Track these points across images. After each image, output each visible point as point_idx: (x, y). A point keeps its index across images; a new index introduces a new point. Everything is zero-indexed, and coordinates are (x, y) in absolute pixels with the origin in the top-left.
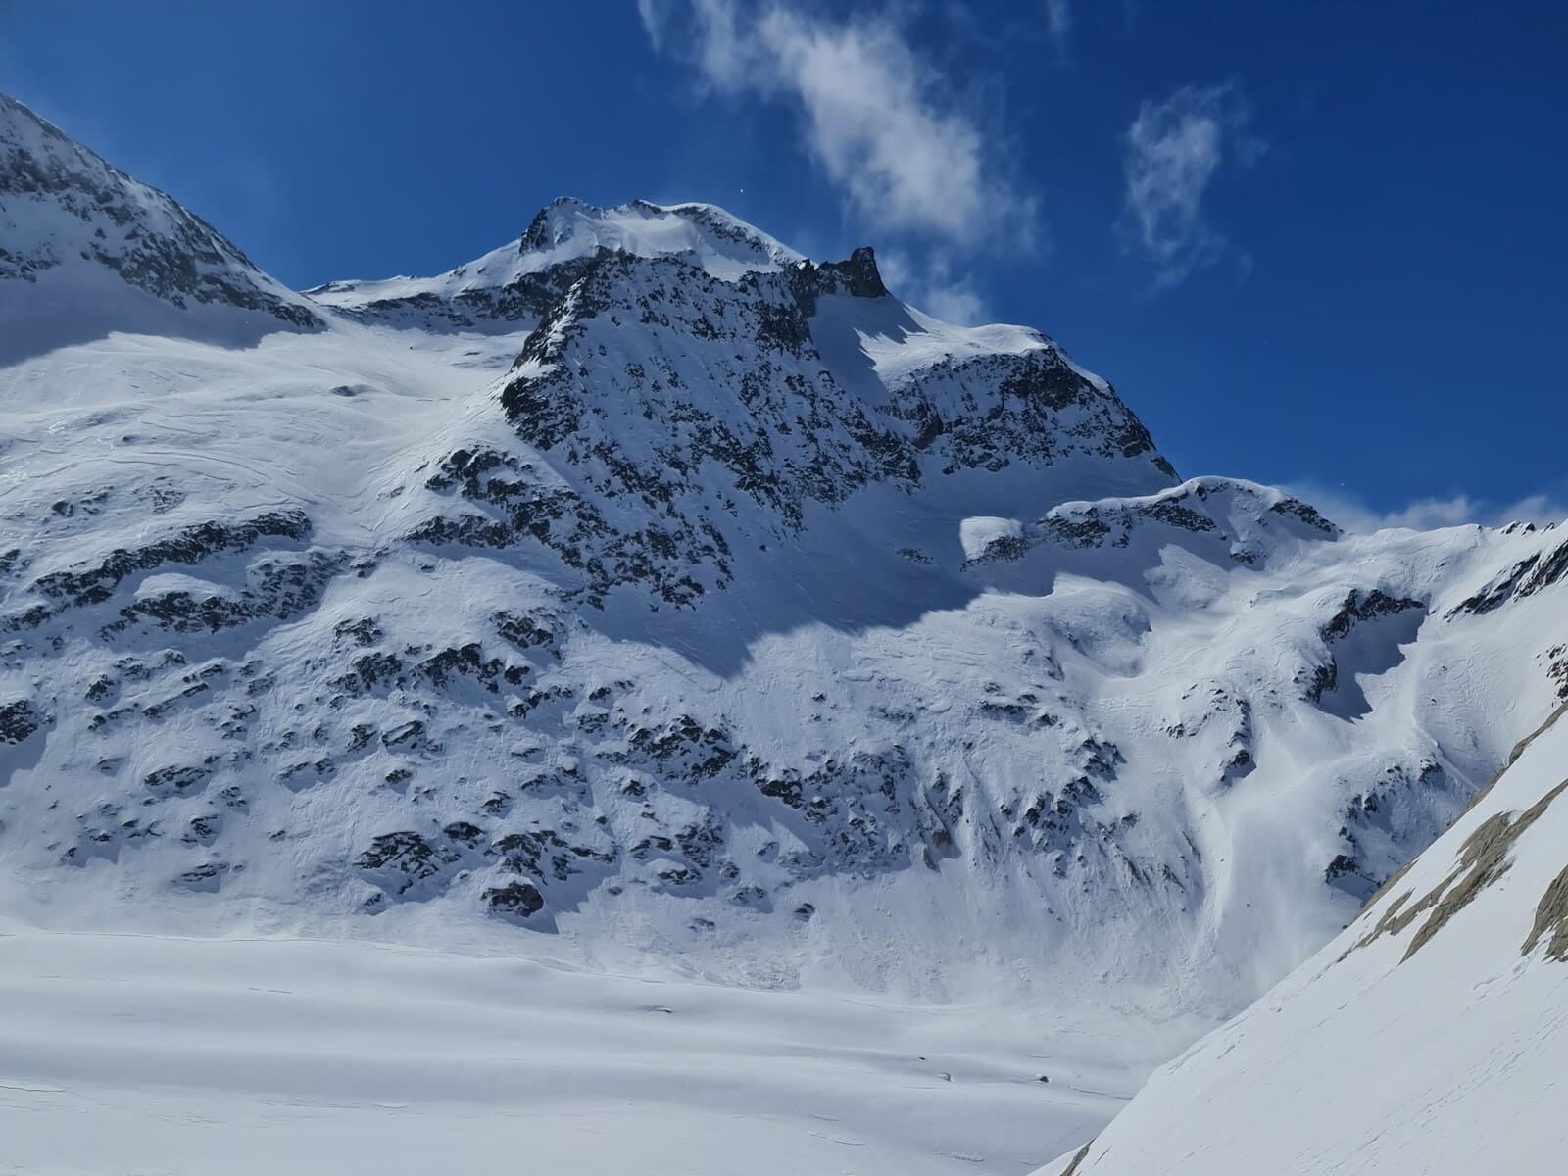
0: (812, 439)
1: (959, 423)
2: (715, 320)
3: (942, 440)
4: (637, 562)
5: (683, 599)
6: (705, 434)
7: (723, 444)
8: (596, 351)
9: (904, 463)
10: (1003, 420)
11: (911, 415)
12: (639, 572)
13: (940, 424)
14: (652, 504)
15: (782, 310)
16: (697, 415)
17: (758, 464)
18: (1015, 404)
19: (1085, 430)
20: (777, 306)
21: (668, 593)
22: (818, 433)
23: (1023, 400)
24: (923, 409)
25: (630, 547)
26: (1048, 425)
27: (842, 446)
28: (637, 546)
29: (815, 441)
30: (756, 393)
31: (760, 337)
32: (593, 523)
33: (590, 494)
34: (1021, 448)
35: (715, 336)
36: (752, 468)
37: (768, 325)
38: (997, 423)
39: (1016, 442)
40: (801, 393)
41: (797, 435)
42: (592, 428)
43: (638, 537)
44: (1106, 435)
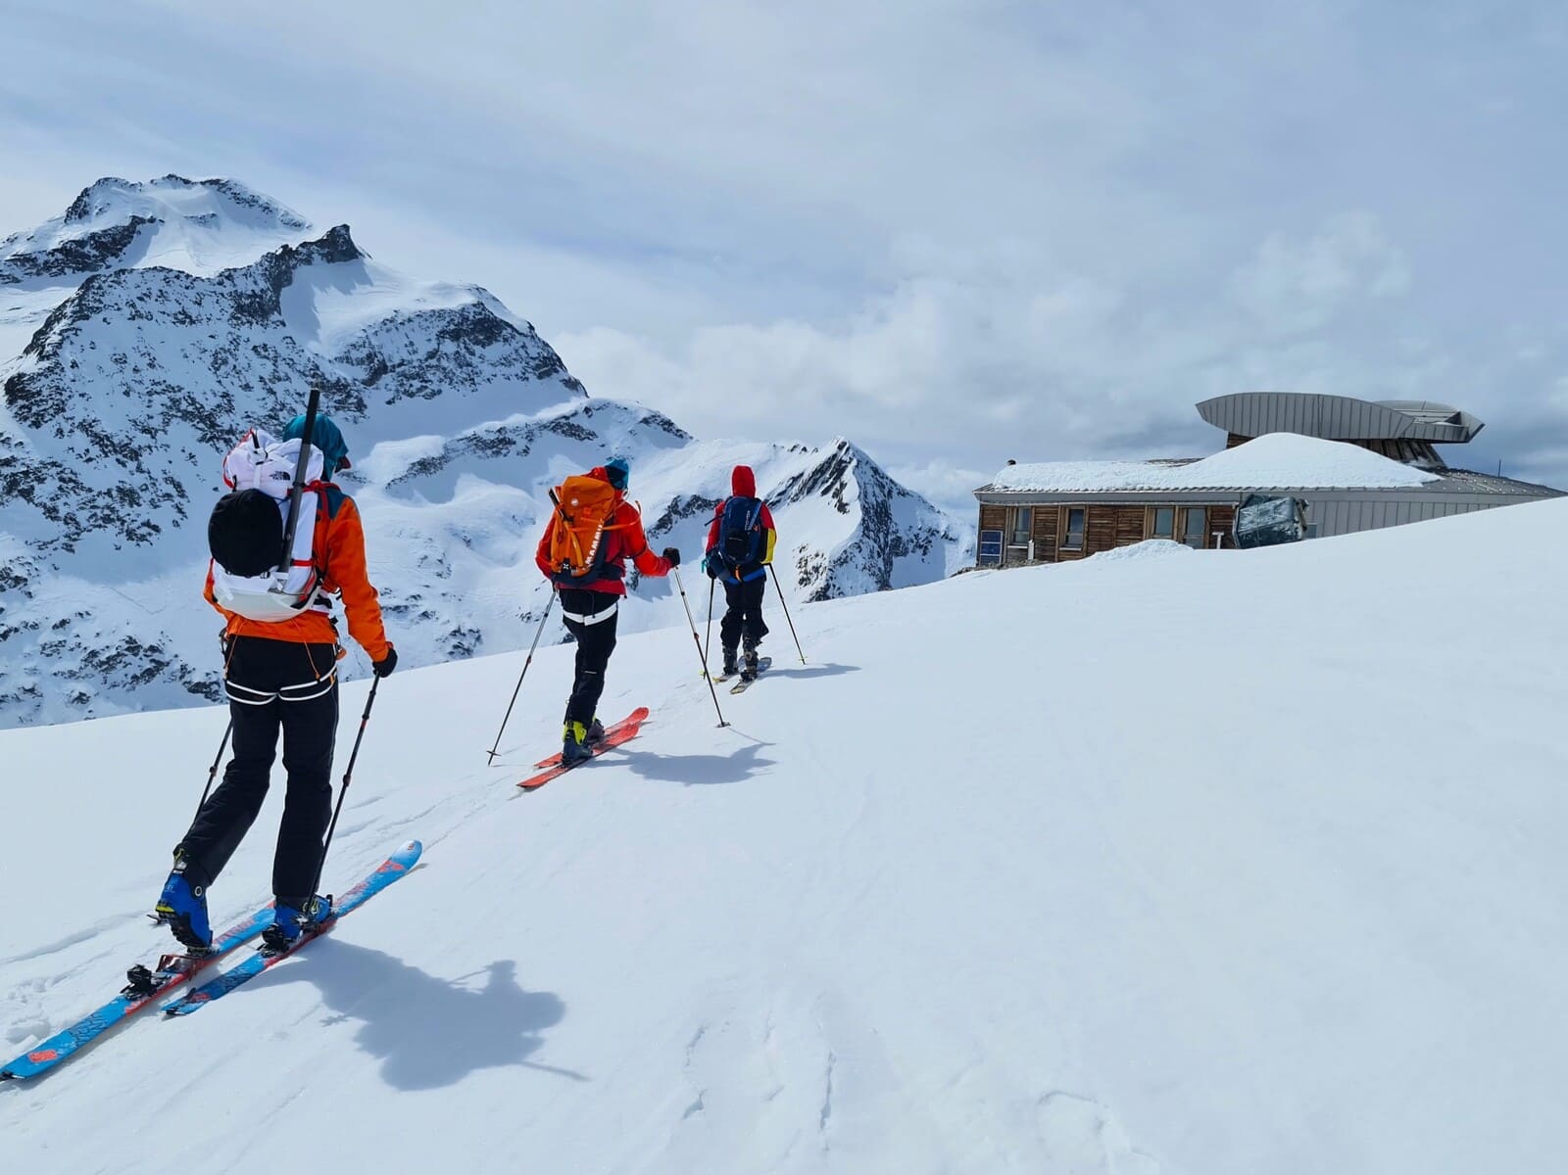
0: (271, 392)
1: (400, 365)
2: (193, 311)
3: (387, 379)
4: (107, 512)
5: (143, 538)
6: (175, 402)
7: (190, 409)
8: (87, 346)
9: (352, 400)
10: (439, 360)
11: (361, 362)
12: (107, 519)
13: (386, 366)
14: (124, 465)
15: (254, 295)
16: (170, 389)
17: (218, 422)
18: (449, 347)
19: (506, 362)
20: (249, 292)
21: (130, 535)
22: (278, 387)
23: (456, 343)
24: (370, 357)
25: (101, 502)
26: (475, 360)
27: (298, 394)
28: (108, 500)
29: (274, 393)
30: (225, 362)
31: (233, 317)
32: (72, 485)
33: (71, 463)
34: (451, 380)
35: (192, 322)
36: (213, 425)
37: (240, 308)
38: (433, 362)
39: (448, 376)
40: (265, 357)
41: (259, 391)
42: (77, 410)
43: (109, 493)
44: (524, 364)
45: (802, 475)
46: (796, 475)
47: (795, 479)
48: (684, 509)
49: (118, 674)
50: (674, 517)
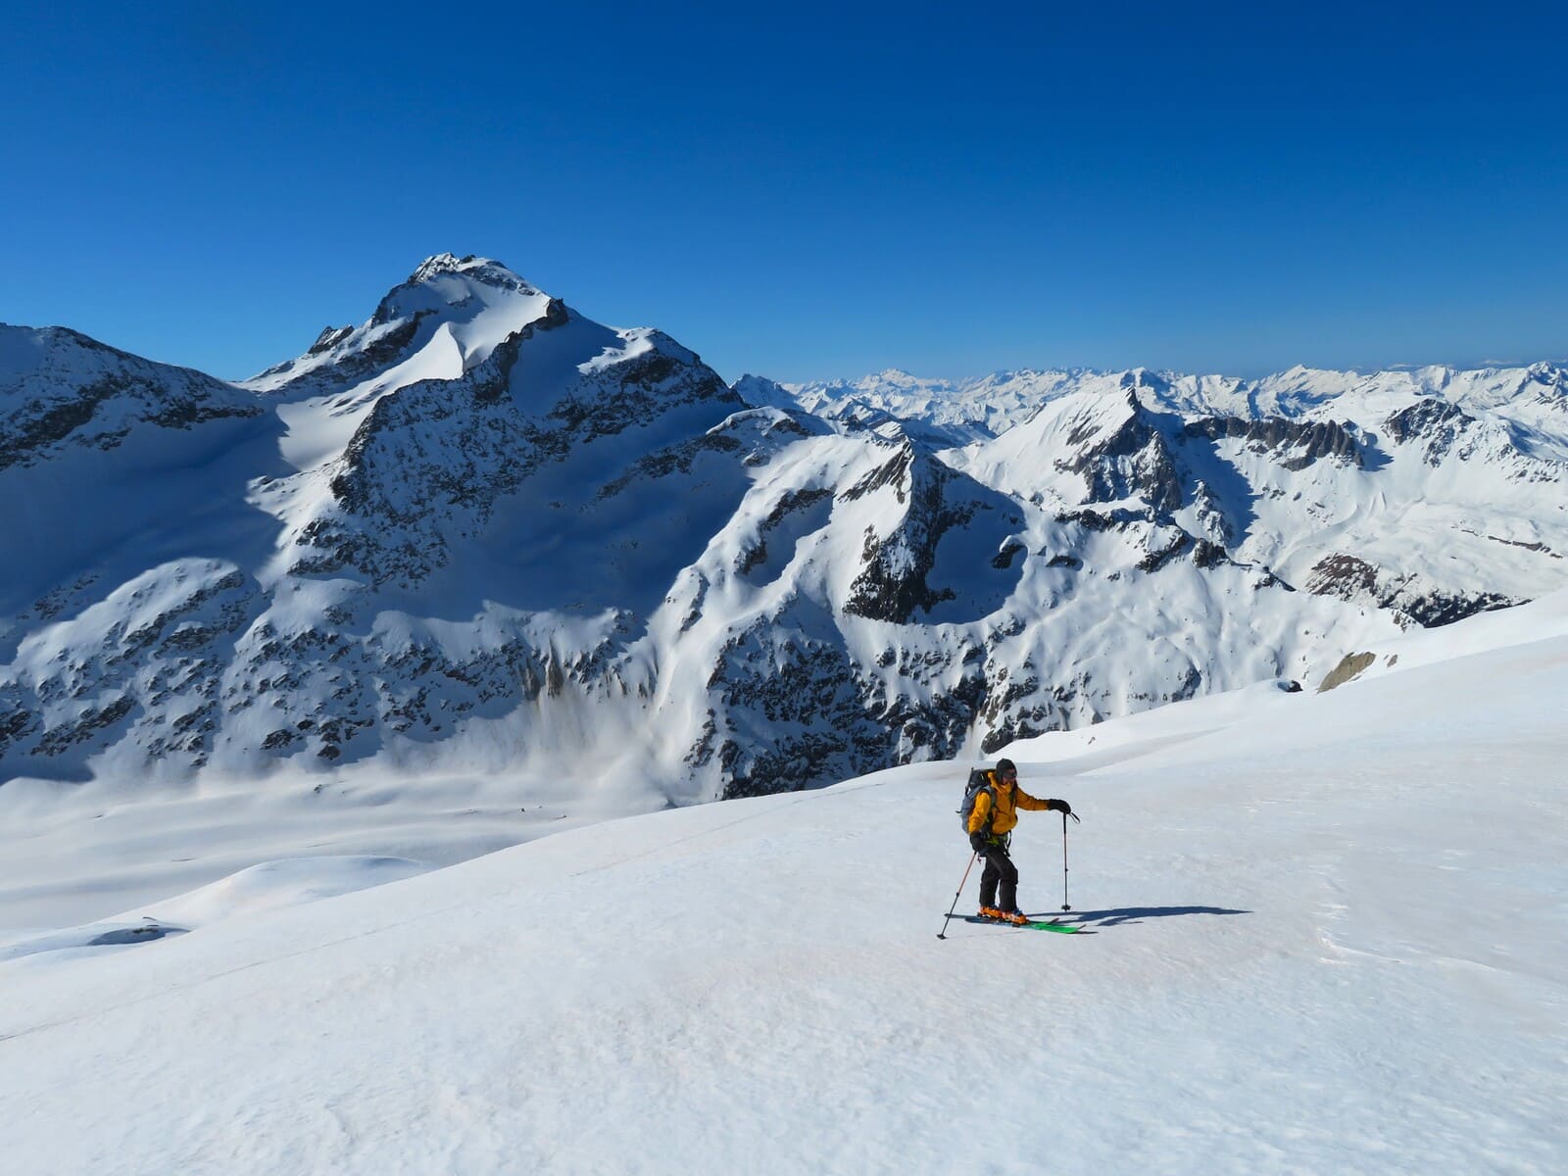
0: (501, 453)
1: (594, 411)
2: (446, 405)
3: (586, 423)
4: (396, 562)
5: (419, 576)
6: (436, 477)
7: (446, 480)
8: (380, 449)
9: (560, 445)
10: (623, 401)
11: (564, 414)
12: (397, 567)
13: (584, 414)
14: (405, 528)
15: (488, 383)
16: (432, 468)
17: (465, 485)
18: (631, 388)
19: (676, 390)
20: (485, 382)
21: (412, 575)
22: (507, 450)
23: (636, 385)
24: (572, 410)
25: (393, 556)
26: (651, 395)
27: (520, 450)
28: (396, 554)
29: (503, 454)
30: (469, 439)
31: (474, 403)
32: (374, 547)
33: (373, 533)
34: (632, 414)
35: (447, 415)
36: (461, 489)
37: (479, 396)
38: (619, 403)
39: (630, 412)
40: (497, 428)
41: (492, 456)
42: (375, 496)
43: (397, 550)
44: (689, 389)
45: (880, 467)
46: (875, 468)
47: (875, 472)
48: (792, 502)
49: (407, 670)
50: (784, 510)
